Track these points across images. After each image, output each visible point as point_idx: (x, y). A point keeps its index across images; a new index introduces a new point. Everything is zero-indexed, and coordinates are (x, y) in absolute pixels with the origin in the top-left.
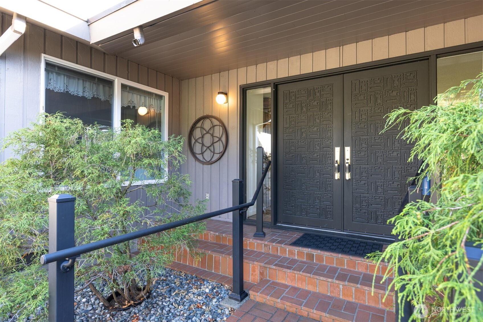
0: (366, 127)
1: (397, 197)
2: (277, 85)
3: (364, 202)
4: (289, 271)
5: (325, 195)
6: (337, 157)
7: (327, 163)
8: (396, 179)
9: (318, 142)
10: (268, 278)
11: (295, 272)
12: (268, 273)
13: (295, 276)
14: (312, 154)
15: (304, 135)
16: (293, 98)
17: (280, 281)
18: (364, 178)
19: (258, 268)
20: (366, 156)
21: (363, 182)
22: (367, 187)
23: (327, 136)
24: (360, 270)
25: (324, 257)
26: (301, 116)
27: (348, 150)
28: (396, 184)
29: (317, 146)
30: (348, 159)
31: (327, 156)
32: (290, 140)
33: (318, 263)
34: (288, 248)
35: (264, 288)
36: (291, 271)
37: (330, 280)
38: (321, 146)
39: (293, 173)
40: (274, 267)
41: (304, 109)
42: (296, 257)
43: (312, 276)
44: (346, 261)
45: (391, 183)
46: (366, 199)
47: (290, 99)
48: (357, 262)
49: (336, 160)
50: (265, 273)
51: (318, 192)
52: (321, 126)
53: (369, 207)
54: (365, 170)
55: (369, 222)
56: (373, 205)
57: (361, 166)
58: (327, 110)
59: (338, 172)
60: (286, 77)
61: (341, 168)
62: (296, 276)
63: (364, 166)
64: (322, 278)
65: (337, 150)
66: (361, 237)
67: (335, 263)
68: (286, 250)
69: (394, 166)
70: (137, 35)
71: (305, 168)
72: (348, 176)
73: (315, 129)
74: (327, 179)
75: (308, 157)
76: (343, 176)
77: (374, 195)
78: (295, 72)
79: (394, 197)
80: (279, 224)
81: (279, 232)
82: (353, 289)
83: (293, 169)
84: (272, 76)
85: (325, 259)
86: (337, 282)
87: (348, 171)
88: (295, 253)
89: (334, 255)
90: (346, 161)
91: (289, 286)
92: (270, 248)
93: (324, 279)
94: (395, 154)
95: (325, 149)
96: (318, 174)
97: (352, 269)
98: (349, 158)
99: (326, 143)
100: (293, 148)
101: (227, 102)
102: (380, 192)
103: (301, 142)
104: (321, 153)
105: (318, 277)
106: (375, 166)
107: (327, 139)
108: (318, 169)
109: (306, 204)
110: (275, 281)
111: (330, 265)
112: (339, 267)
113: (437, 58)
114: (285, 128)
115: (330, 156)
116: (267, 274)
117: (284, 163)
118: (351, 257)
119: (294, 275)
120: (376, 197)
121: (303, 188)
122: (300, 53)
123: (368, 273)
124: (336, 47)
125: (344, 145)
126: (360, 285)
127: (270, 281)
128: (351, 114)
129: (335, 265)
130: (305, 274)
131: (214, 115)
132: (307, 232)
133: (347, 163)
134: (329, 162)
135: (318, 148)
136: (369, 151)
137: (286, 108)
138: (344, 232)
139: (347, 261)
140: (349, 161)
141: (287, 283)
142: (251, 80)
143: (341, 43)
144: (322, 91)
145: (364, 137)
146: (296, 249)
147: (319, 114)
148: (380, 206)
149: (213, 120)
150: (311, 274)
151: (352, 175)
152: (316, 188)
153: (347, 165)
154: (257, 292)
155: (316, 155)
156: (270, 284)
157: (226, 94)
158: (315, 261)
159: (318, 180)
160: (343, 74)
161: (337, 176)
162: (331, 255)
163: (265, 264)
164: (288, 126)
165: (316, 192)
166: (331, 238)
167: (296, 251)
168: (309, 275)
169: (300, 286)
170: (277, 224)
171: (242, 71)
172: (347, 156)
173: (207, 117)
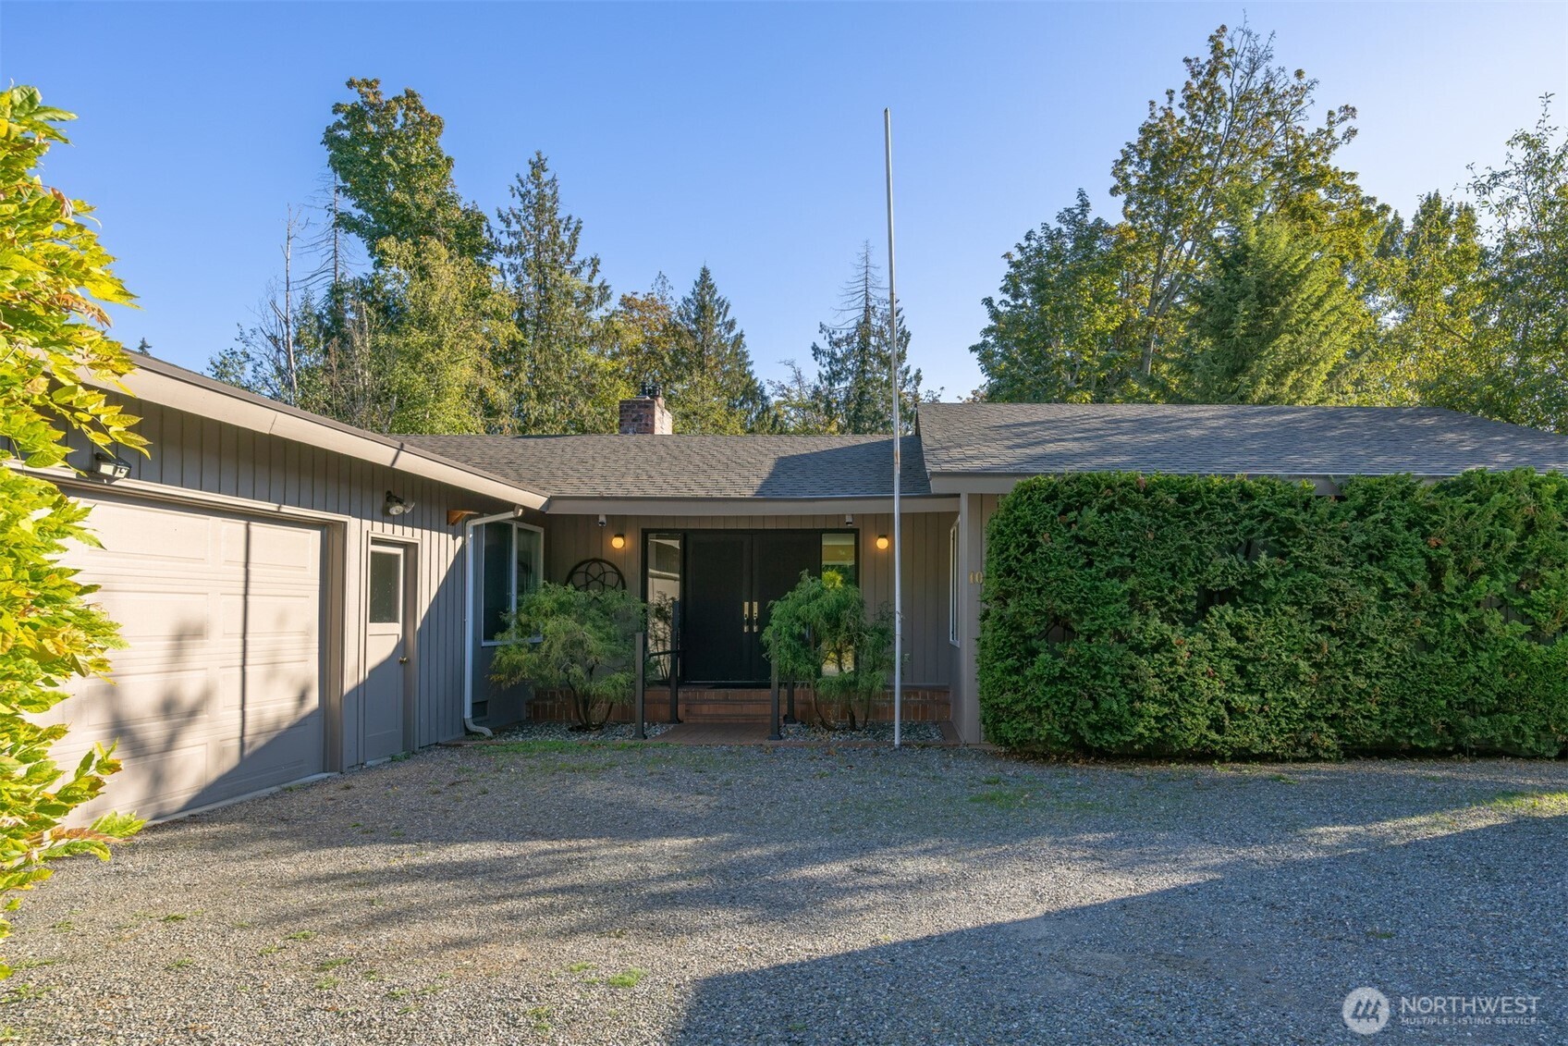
0: (771, 584)
5: (735, 646)
6: (746, 612)
7: (737, 617)
15: (715, 589)
23: (737, 591)
27: (755, 604)
31: (737, 609)
38: (731, 600)
42: (713, 698)
49: (745, 614)
51: (728, 645)
59: (747, 625)
60: (697, 529)
61: (751, 623)
65: (746, 604)
70: (602, 519)
72: (756, 629)
74: (737, 632)
76: (751, 629)
84: (682, 525)
87: (756, 624)
90: (754, 615)
92: (688, 695)
95: (734, 602)
96: (727, 628)
98: (757, 612)
99: (736, 597)
101: (625, 545)
104: (731, 606)
107: (738, 594)
108: (728, 622)
115: (739, 610)
125: (753, 600)
128: (759, 572)
131: (604, 558)
132: (717, 684)
133: (755, 617)
134: (739, 616)
135: (728, 601)
140: (756, 615)
144: (733, 547)
149: (604, 564)
151: (759, 629)
152: (727, 640)
153: (756, 619)
155: (727, 609)
157: (623, 537)
158: (729, 698)
159: (727, 633)
160: (752, 534)
161: (746, 629)
165: (726, 645)
172: (755, 611)
173: (595, 560)
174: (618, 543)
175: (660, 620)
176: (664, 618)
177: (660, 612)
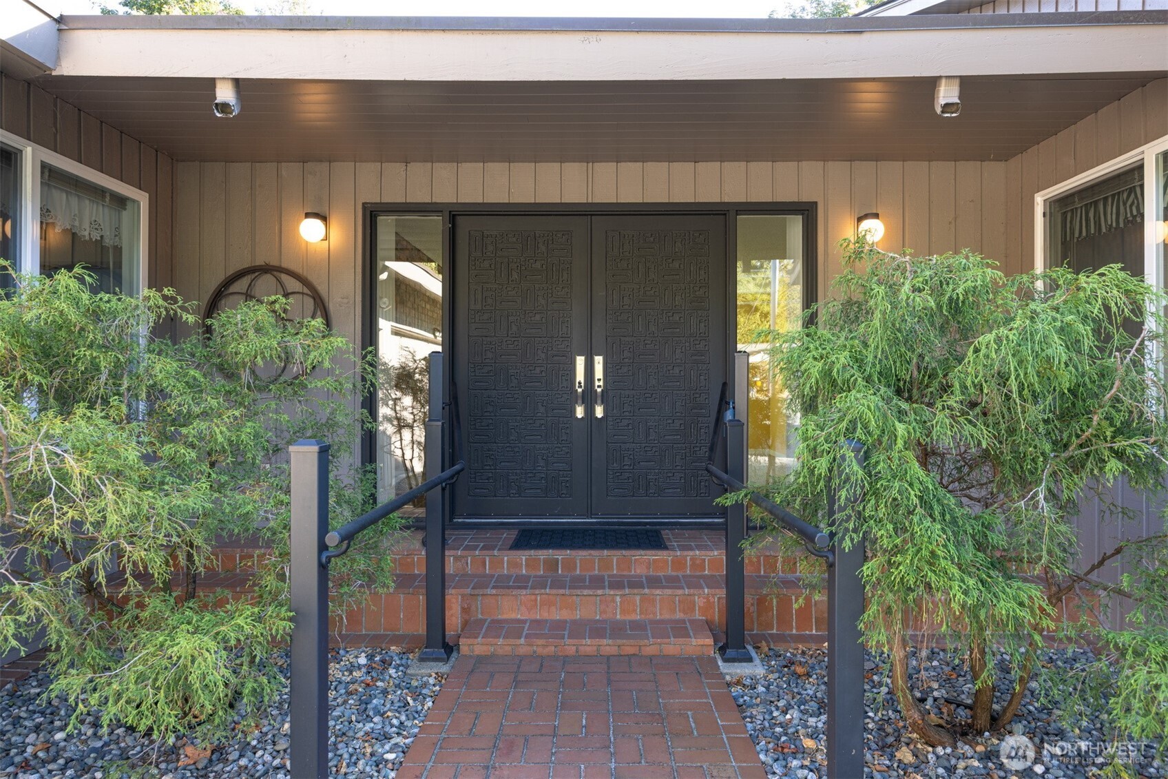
0: (630, 320)
1: (679, 445)
2: (454, 215)
3: (626, 458)
4: (524, 592)
5: (557, 449)
6: (580, 376)
7: (561, 386)
8: (678, 414)
9: (543, 345)
10: (480, 616)
11: (537, 592)
12: (479, 606)
13: (536, 600)
14: (530, 368)
15: (514, 328)
16: (491, 248)
17: (505, 617)
18: (627, 414)
19: (457, 602)
20: (630, 373)
21: (625, 422)
22: (631, 431)
23: (561, 333)
24: (638, 571)
25: (578, 561)
26: (508, 289)
27: (599, 361)
28: (677, 423)
29: (539, 352)
30: (599, 380)
31: (561, 372)
32: (484, 338)
33: (566, 573)
34: (507, 557)
35: (484, 630)
36: (528, 591)
37: (600, 592)
38: (549, 353)
39: (490, 409)
40: (494, 591)
41: (515, 276)
42: (524, 571)
43: (567, 592)
44: (615, 561)
45: (670, 421)
46: (630, 452)
47: (484, 251)
48: (633, 558)
49: (577, 381)
50: (473, 608)
51: (542, 446)
52: (549, 313)
53: (635, 467)
54: (630, 399)
55: (635, 494)
56: (641, 463)
57: (623, 392)
58: (561, 282)
59: (583, 403)
60: (479, 204)
61: (589, 398)
62: (539, 598)
63: (627, 392)
64: (586, 592)
65: (580, 361)
66: (623, 522)
67: (597, 568)
68: (503, 560)
69: (675, 392)
70: (225, 94)
71: (516, 396)
72: (599, 412)
73: (538, 317)
74: (561, 419)
75: (522, 374)
76: (590, 411)
77: (644, 445)
78: (497, 195)
79: (675, 446)
80: (460, 520)
81: (469, 535)
82: (638, 598)
83: (491, 399)
84: (445, 195)
85: (578, 565)
86: (612, 593)
87: (599, 401)
88: (522, 564)
89: (595, 553)
90: (597, 383)
91: (527, 620)
92: (467, 563)
93: (590, 592)
94: (677, 370)
95: (555, 358)
96: (542, 409)
97: (625, 573)
98: (601, 377)
99: (559, 346)
100: (490, 355)
101: (326, 238)
102: (653, 438)
103: (509, 342)
104: (549, 366)
105: (579, 592)
106: (645, 392)
107: (561, 339)
108: (543, 398)
109: (518, 471)
110: (496, 618)
111: (588, 574)
112: (603, 573)
113: (737, 215)
114: (473, 312)
115: (566, 372)
116: (477, 608)
117: (471, 387)
118: (624, 552)
119: (533, 597)
120: (646, 449)
121: (512, 438)
122: (509, 158)
123: (651, 573)
124: (580, 162)
125: (593, 352)
126: (648, 588)
127: (485, 620)
128: (604, 293)
129: (597, 572)
130: (554, 591)
131: (284, 265)
132: (523, 527)
133: (599, 386)
134: (565, 384)
135: (543, 356)
136: (635, 365)
137: (474, 268)
138: (592, 518)
139: (617, 559)
140: (601, 383)
141: (519, 616)
142: (393, 196)
143: (589, 156)
144: (550, 242)
145: (627, 339)
146: (523, 556)
147: (546, 288)
148: (653, 463)
149: (284, 277)
150: (565, 588)
151: (605, 411)
152: (539, 437)
153: (599, 390)
154: (476, 638)
155: (538, 370)
156: (489, 623)
157: (324, 218)
158: (560, 572)
159: (542, 422)
160: (591, 215)
161: (580, 412)
162: (590, 555)
163: (473, 588)
164: (479, 307)
165: (538, 446)
166: (574, 531)
167: (524, 558)
168: (561, 591)
169: (545, 615)
170: (455, 520)
171: (368, 170)
172: (599, 372)
173: (266, 269)
174: (311, 231)
175: (404, 393)
176: (415, 391)
177: (404, 379)
